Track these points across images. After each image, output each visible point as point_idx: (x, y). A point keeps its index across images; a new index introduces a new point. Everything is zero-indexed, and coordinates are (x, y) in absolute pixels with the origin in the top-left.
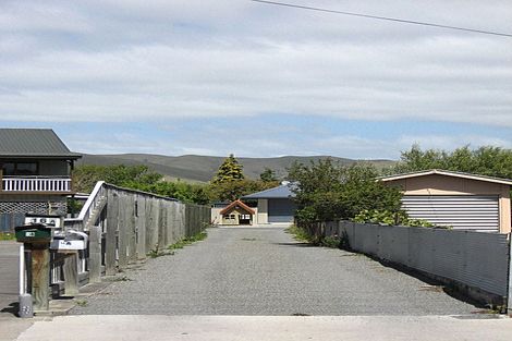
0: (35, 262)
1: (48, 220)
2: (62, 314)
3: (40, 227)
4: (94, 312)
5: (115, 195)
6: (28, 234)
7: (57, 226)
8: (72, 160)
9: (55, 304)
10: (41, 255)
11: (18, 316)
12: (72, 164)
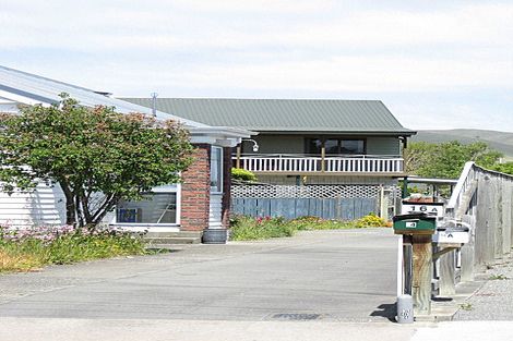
0: (415, 257)
1: (430, 209)
2: (447, 319)
3: (421, 216)
4: (482, 317)
5: (486, 178)
6: (409, 225)
7: (440, 214)
8: (405, 137)
9: (437, 308)
10: (423, 249)
11: (394, 321)
12: (404, 141)
